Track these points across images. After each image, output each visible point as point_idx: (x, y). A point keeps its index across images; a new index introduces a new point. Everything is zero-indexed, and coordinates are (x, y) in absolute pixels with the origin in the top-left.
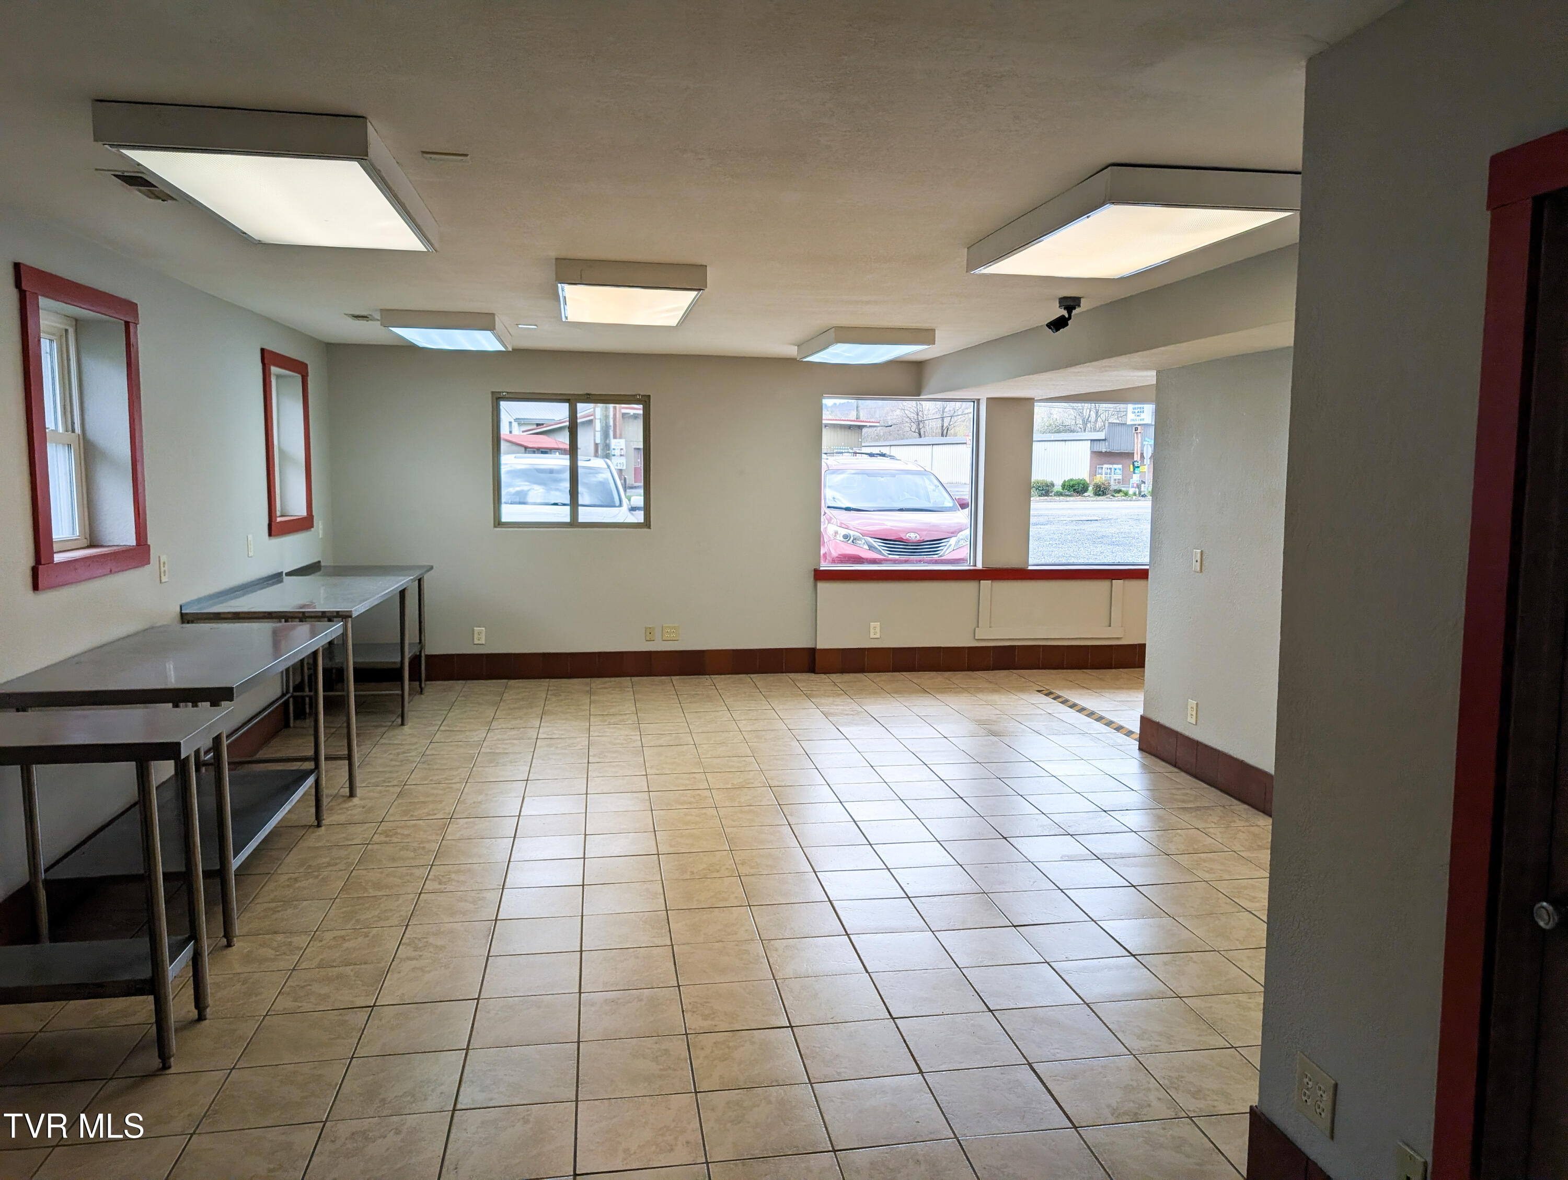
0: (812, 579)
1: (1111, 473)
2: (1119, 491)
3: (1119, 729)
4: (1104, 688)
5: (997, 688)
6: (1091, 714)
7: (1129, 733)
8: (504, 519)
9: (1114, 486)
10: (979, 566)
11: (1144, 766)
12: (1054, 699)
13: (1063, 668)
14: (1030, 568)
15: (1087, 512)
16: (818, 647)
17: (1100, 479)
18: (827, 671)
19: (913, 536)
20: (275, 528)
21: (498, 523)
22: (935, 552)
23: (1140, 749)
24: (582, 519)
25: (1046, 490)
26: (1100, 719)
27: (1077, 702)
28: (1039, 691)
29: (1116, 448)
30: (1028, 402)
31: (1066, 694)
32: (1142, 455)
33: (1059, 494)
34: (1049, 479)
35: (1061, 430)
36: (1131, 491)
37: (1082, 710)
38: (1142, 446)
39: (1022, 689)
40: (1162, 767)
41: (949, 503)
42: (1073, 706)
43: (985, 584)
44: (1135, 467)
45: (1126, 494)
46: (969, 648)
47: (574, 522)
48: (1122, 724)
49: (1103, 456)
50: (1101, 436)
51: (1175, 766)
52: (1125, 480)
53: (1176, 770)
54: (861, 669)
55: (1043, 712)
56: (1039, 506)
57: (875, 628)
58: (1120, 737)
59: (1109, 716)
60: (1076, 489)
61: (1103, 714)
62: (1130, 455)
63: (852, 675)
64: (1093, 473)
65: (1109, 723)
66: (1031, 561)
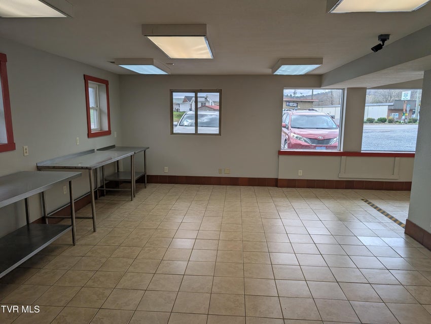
0: (277, 154)
1: (395, 116)
2: (397, 122)
3: (396, 221)
4: (389, 199)
5: (346, 198)
6: (383, 212)
7: (400, 224)
8: (174, 132)
9: (395, 120)
10: (342, 151)
11: (407, 243)
12: (368, 204)
13: (373, 189)
14: (362, 152)
15: (386, 128)
16: (279, 178)
17: (391, 117)
18: (282, 187)
19: (320, 138)
20: (90, 135)
21: (172, 133)
22: (328, 143)
23: (405, 233)
24: (199, 132)
25: (371, 121)
26: (387, 215)
27: (378, 206)
28: (362, 200)
29: (397, 108)
30: (365, 89)
31: (374, 202)
32: (406, 110)
33: (377, 122)
34: (373, 118)
35: (378, 102)
36: (402, 122)
37: (379, 210)
38: (406, 107)
39: (355, 198)
40: (416, 244)
41: (335, 126)
42: (376, 208)
43: (344, 158)
44: (403, 114)
45: (400, 122)
46: (336, 181)
47: (196, 133)
48: (397, 218)
49: (391, 110)
50: (392, 104)
51: (422, 245)
52: (400, 118)
53: (422, 246)
54: (294, 187)
55: (363, 210)
56: (366, 127)
57: (300, 172)
58: (396, 225)
59: (391, 214)
60: (382, 121)
61: (388, 212)
62: (402, 110)
63: (291, 189)
64: (388, 116)
65: (391, 218)
66: (362, 149)
